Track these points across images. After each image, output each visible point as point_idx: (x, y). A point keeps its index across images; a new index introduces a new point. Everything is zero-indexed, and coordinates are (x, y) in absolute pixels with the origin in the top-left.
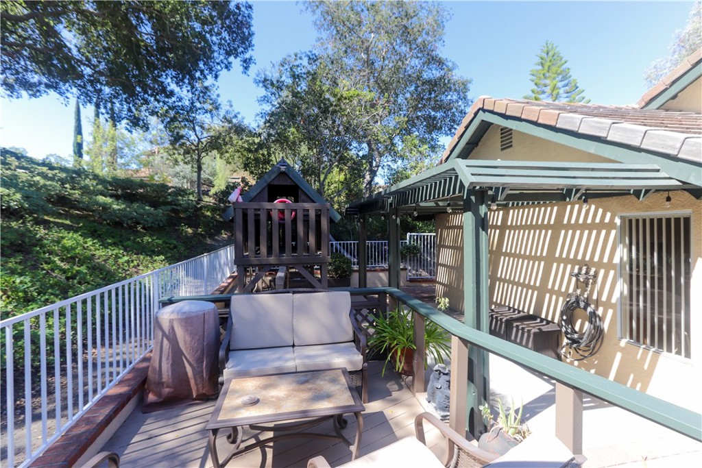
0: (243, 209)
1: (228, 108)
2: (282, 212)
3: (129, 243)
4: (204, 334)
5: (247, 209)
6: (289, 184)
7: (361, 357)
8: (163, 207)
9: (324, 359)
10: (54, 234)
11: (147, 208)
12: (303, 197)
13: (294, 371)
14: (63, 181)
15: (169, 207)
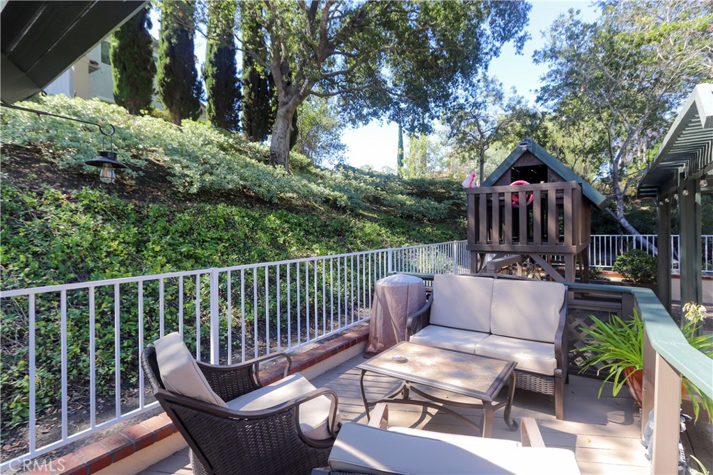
0: (475, 194)
1: (511, 95)
2: (515, 195)
3: (414, 233)
4: (407, 302)
5: (479, 194)
6: (535, 164)
7: (554, 360)
8: (446, 202)
9: (508, 351)
10: (360, 224)
11: (432, 202)
12: (553, 177)
13: (473, 353)
14: (377, 185)
15: (451, 201)
